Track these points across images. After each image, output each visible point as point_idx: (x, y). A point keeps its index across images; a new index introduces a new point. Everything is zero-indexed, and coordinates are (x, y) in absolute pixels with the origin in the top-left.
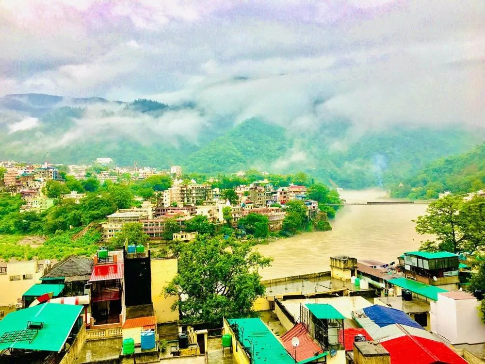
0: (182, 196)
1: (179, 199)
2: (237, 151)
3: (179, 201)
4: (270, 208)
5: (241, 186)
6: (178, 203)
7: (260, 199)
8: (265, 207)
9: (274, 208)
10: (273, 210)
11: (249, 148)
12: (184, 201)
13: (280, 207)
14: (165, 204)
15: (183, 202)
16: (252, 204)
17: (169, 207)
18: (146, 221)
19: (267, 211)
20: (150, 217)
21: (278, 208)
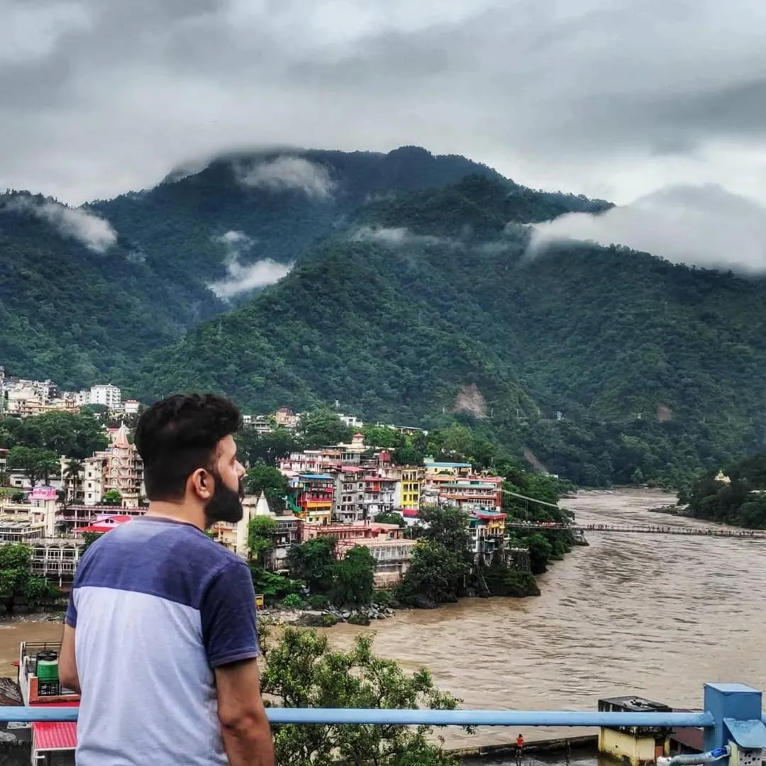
0: (135, 476)
1: (125, 484)
2: (273, 353)
3: (124, 490)
4: (374, 526)
5: (294, 456)
6: (124, 495)
7: (350, 499)
8: (362, 523)
9: (386, 526)
10: (383, 532)
11: (306, 348)
12: (138, 491)
13: (402, 523)
14: (86, 495)
15: (137, 495)
16: (328, 512)
17: (98, 504)
18: (39, 541)
19: (367, 533)
20: (50, 531)
21: (397, 526)
